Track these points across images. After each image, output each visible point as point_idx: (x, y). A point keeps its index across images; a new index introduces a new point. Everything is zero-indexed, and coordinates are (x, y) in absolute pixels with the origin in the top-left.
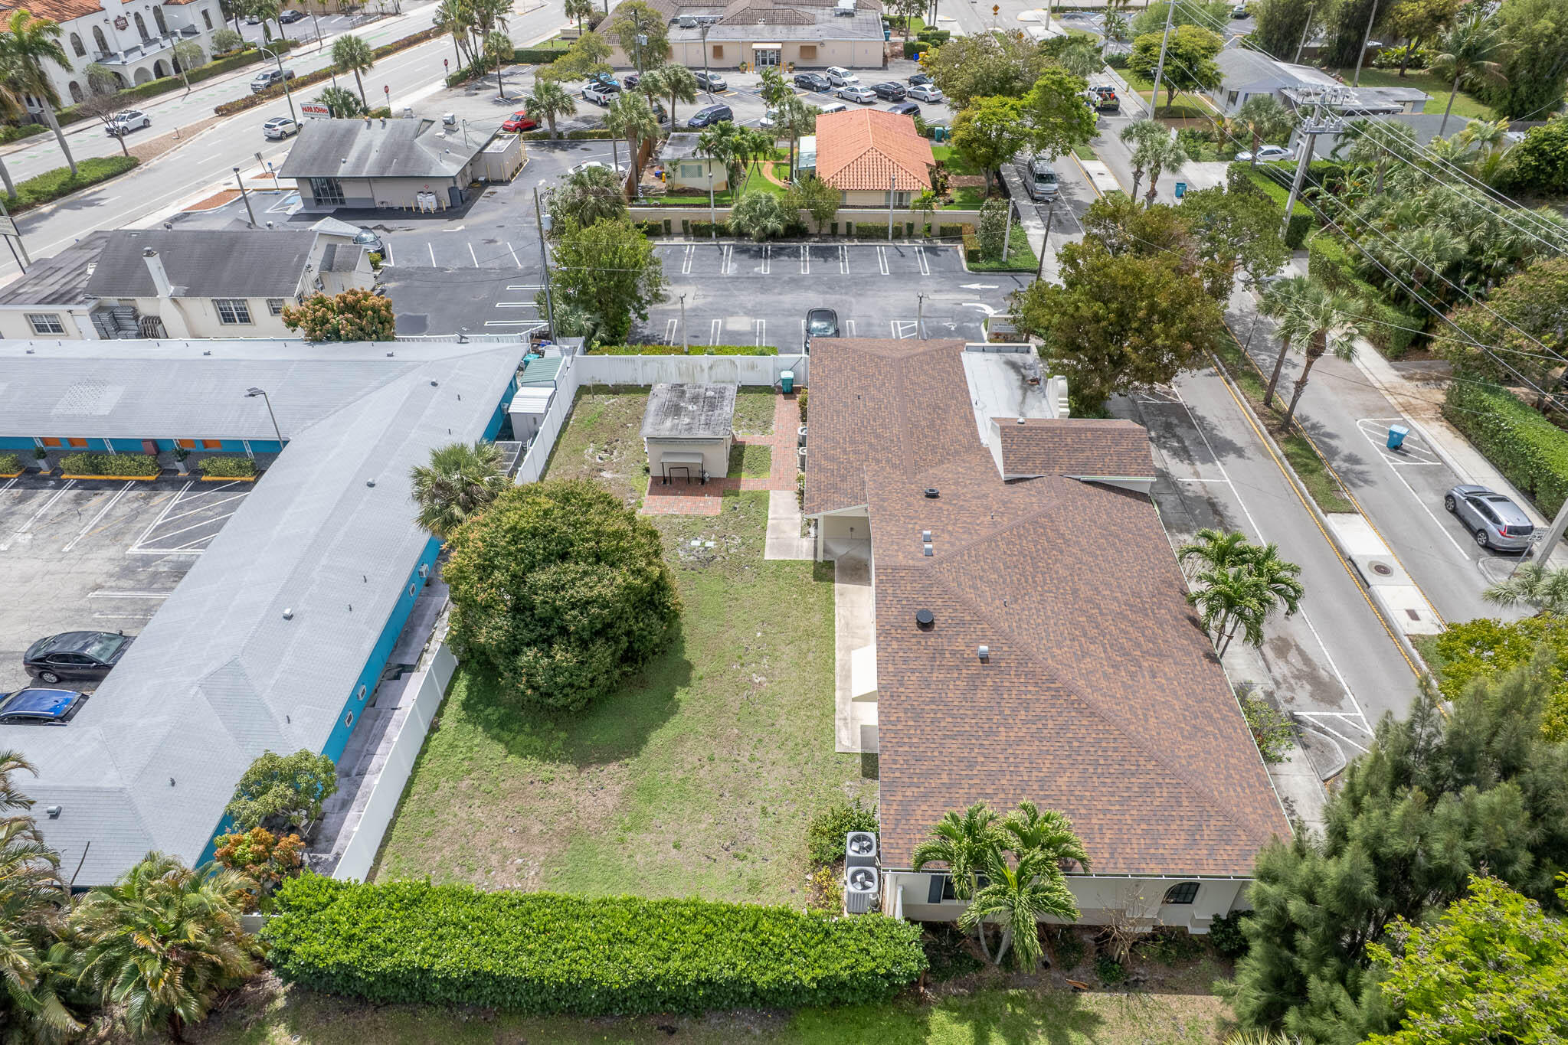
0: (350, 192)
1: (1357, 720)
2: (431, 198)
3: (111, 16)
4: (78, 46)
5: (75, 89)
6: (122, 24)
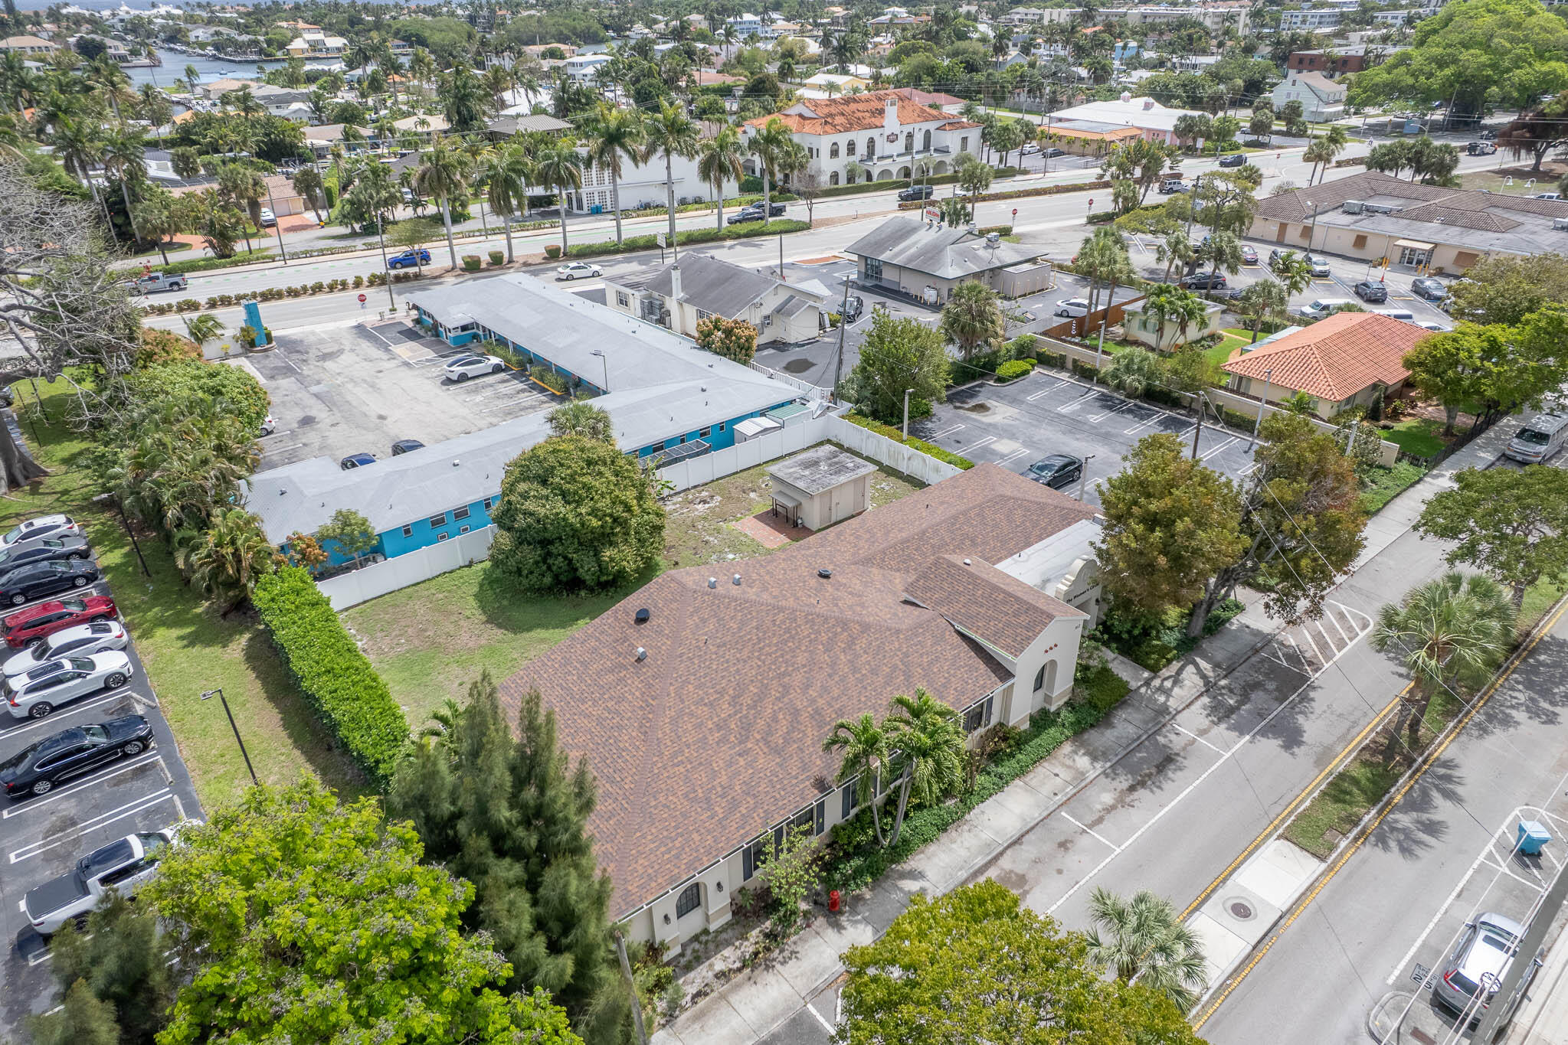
0: (888, 275)
2: (933, 293)
3: (887, 131)
4: (851, 148)
5: (835, 177)
6: (892, 138)
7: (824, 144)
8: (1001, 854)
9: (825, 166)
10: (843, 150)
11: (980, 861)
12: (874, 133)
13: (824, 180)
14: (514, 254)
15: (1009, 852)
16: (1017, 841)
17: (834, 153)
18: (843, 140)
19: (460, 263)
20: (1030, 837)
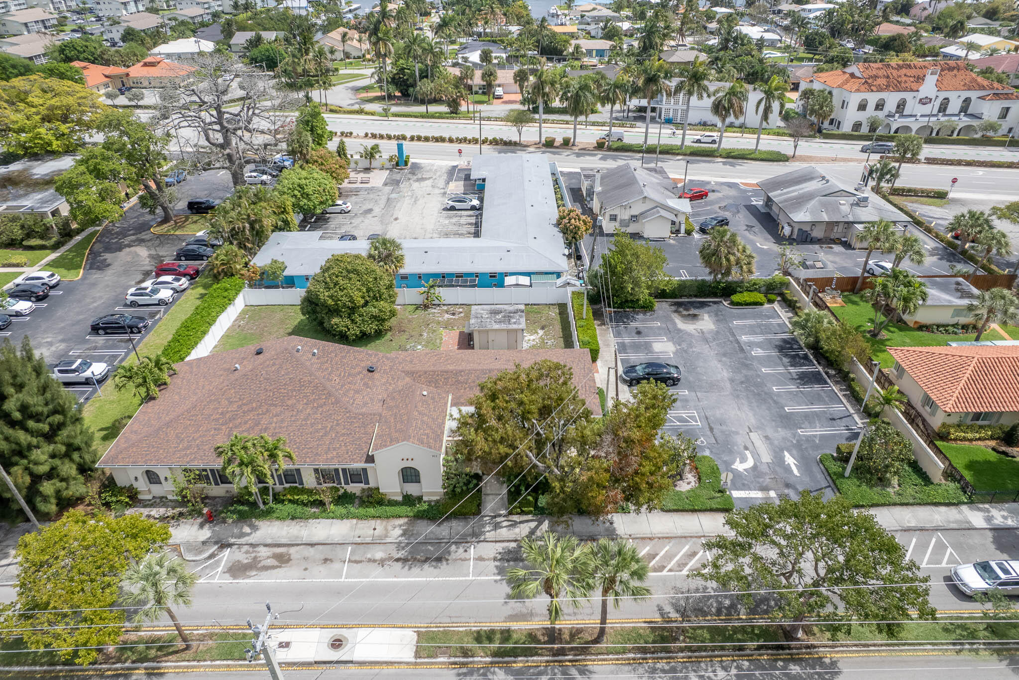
1: (212, 577)
3: (921, 95)
4: (880, 106)
5: (857, 126)
6: (924, 101)
7: (855, 99)
8: (298, 545)
9: (850, 117)
10: (871, 106)
11: (284, 541)
12: (908, 96)
13: (846, 128)
14: (577, 140)
15: (302, 547)
16: (312, 545)
17: (862, 107)
18: (873, 98)
19: (543, 140)
20: (320, 547)
